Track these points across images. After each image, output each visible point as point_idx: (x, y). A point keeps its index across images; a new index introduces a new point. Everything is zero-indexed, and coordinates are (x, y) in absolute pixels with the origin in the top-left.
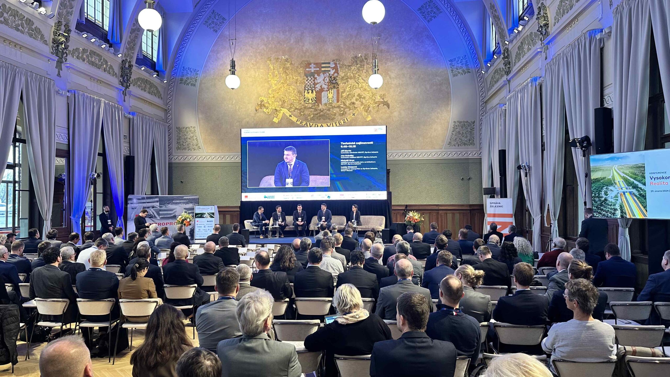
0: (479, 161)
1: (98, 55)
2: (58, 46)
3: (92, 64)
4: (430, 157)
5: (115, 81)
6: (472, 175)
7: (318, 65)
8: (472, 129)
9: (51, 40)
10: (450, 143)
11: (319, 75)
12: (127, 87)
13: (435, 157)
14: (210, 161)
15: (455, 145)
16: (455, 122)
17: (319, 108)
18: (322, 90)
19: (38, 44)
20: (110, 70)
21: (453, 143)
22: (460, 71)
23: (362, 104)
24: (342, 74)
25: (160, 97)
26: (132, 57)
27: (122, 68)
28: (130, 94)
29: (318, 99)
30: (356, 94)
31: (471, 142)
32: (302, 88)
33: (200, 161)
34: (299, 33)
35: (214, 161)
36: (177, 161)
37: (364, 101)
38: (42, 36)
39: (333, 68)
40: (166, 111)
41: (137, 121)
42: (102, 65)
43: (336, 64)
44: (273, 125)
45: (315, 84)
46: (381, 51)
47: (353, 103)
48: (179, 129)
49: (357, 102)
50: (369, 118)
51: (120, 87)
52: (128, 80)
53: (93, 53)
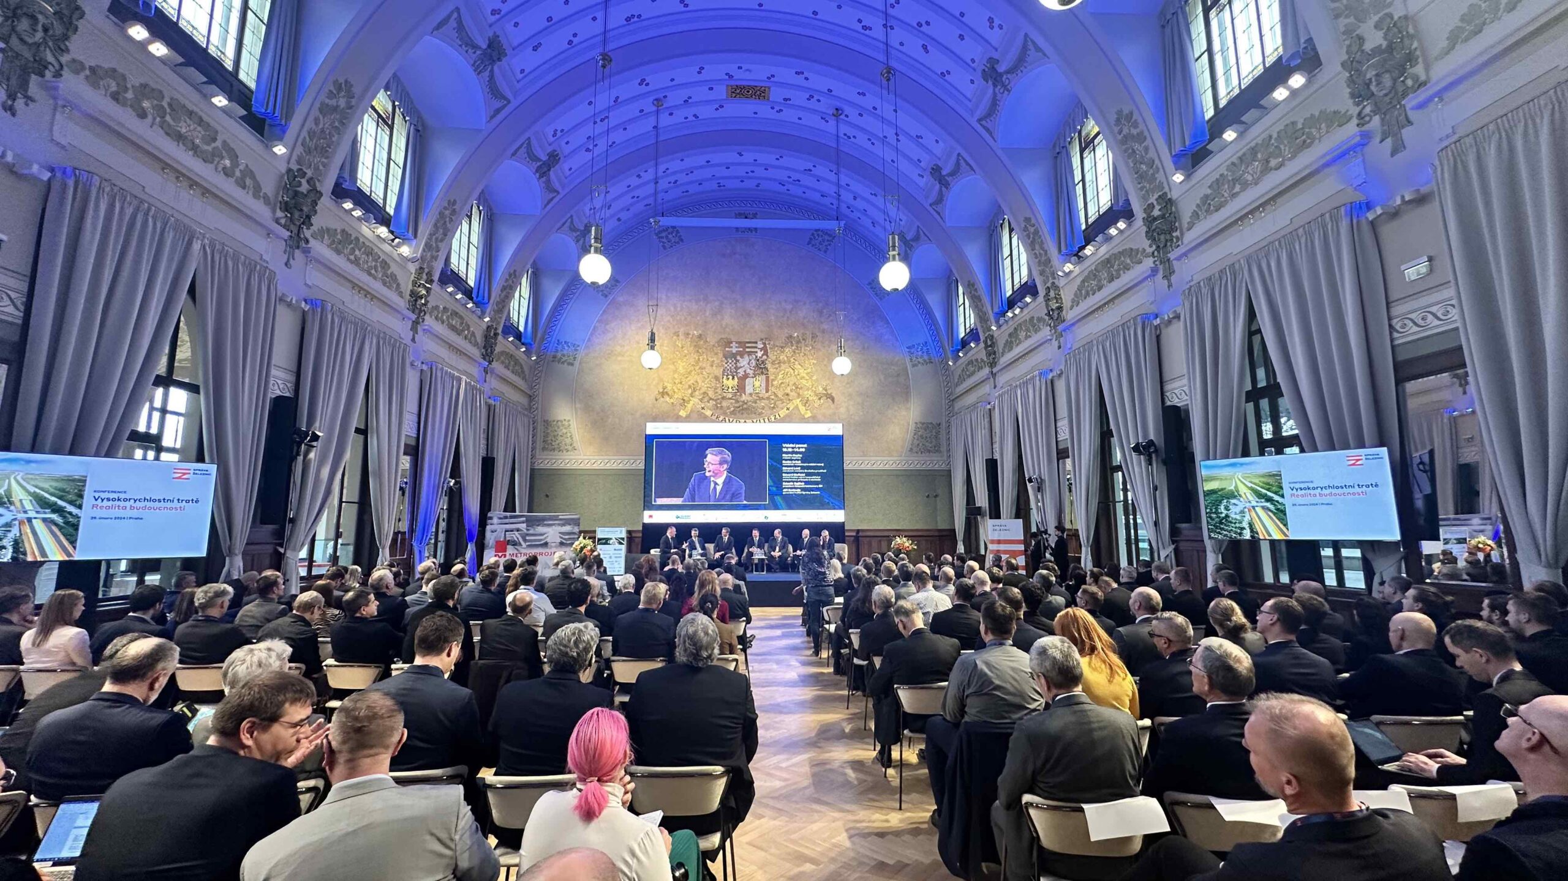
0: (948, 474)
1: (461, 318)
2: (416, 301)
3: (453, 328)
4: (887, 467)
5: (476, 353)
6: (939, 492)
7: (741, 344)
8: (938, 433)
9: (408, 292)
10: (911, 449)
11: (742, 357)
12: (490, 362)
13: (894, 467)
14: (588, 466)
15: (917, 453)
16: (916, 424)
17: (742, 399)
18: (746, 376)
19: (391, 296)
20: (471, 338)
21: (915, 449)
22: (920, 360)
23: (799, 395)
24: (772, 356)
25: (525, 378)
26: (498, 323)
27: (486, 337)
28: (492, 372)
29: (741, 388)
30: (791, 383)
31: (937, 449)
32: (718, 372)
33: (575, 466)
34: (717, 303)
35: (595, 466)
36: (542, 466)
37: (802, 390)
38: (398, 285)
39: (761, 349)
40: (531, 398)
41: (500, 410)
42: (463, 331)
43: (764, 344)
44: (678, 419)
45: (737, 368)
46: (823, 331)
47: (788, 395)
48: (547, 423)
49: (792, 394)
50: (808, 414)
51: (482, 361)
52: (492, 353)
53: (455, 314)
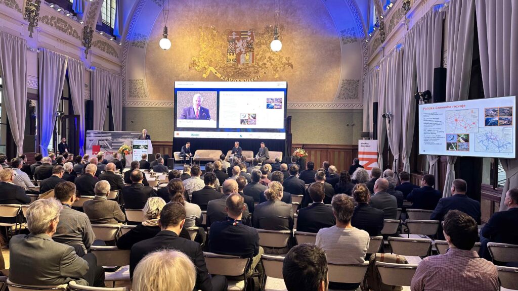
0: (361, 111)
1: (64, 22)
2: (30, 14)
3: (59, 28)
4: (323, 108)
5: (79, 42)
6: (355, 122)
7: (238, 33)
8: (357, 86)
9: (24, 9)
10: (339, 97)
11: (238, 41)
12: (89, 47)
13: (328, 107)
14: (154, 106)
15: (343, 99)
16: (343, 80)
17: (238, 67)
18: (241, 53)
19: (13, 12)
20: (74, 34)
21: (342, 97)
22: (349, 40)
23: (272, 64)
24: (256, 41)
25: (116, 56)
26: (92, 24)
27: (85, 32)
28: (91, 53)
29: (238, 60)
30: (267, 57)
31: (356, 96)
32: (225, 52)
33: (147, 106)
35: (157, 106)
36: (129, 105)
37: (273, 62)
38: (17, 6)
39: (250, 36)
40: (121, 67)
41: (96, 73)
42: (67, 29)
43: (252, 33)
44: (202, 80)
45: (235, 48)
46: (288, 23)
47: (265, 64)
48: (131, 81)
49: (267, 63)
50: (277, 76)
51: (83, 47)
52: (90, 42)
53: (60, 20)
